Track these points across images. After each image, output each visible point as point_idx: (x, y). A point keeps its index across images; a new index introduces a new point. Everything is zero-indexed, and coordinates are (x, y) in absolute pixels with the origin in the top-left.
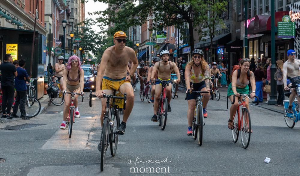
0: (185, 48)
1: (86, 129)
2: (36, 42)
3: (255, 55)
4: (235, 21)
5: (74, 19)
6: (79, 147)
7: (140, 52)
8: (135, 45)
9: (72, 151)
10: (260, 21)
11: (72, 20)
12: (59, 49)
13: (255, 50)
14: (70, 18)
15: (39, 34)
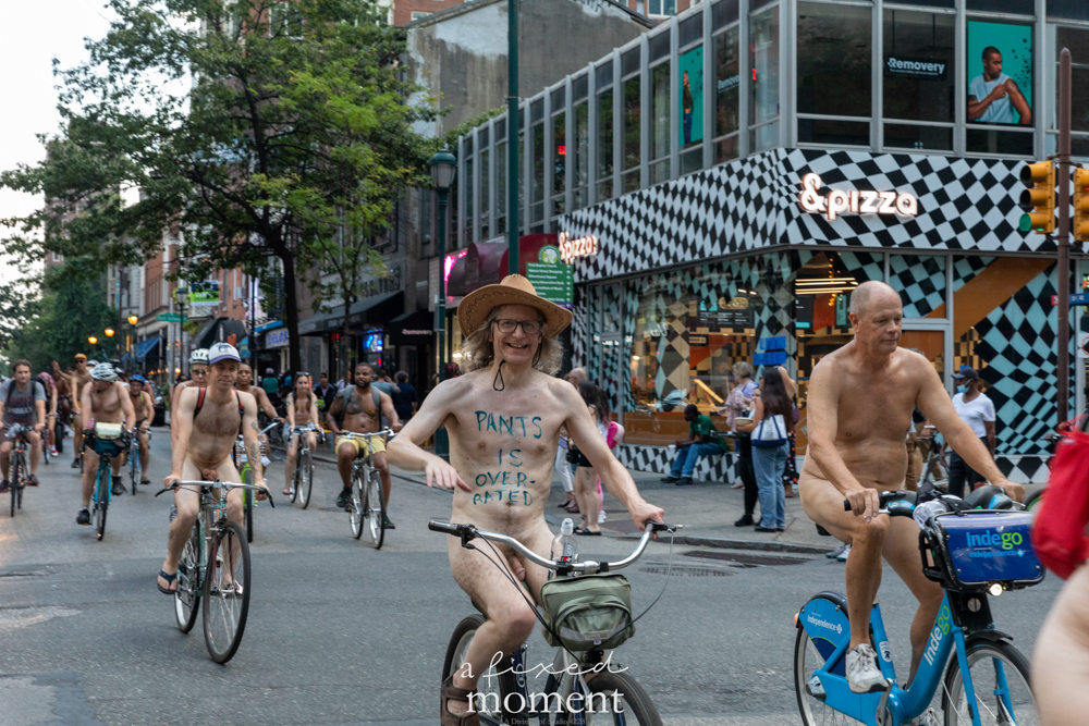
0: (272, 334)
4: (415, 256)
7: (142, 341)
8: (126, 321)
10: (482, 259)
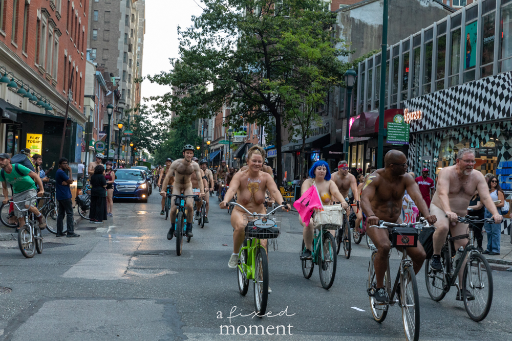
0: (270, 151)
1: (127, 252)
2: (68, 133)
3: (359, 164)
4: (336, 118)
5: (125, 104)
6: (114, 276)
7: (212, 152)
8: (206, 143)
9: (104, 281)
10: (367, 120)
11: (121, 105)
12: (101, 143)
13: (359, 157)
14: (120, 103)
15: (73, 122)
